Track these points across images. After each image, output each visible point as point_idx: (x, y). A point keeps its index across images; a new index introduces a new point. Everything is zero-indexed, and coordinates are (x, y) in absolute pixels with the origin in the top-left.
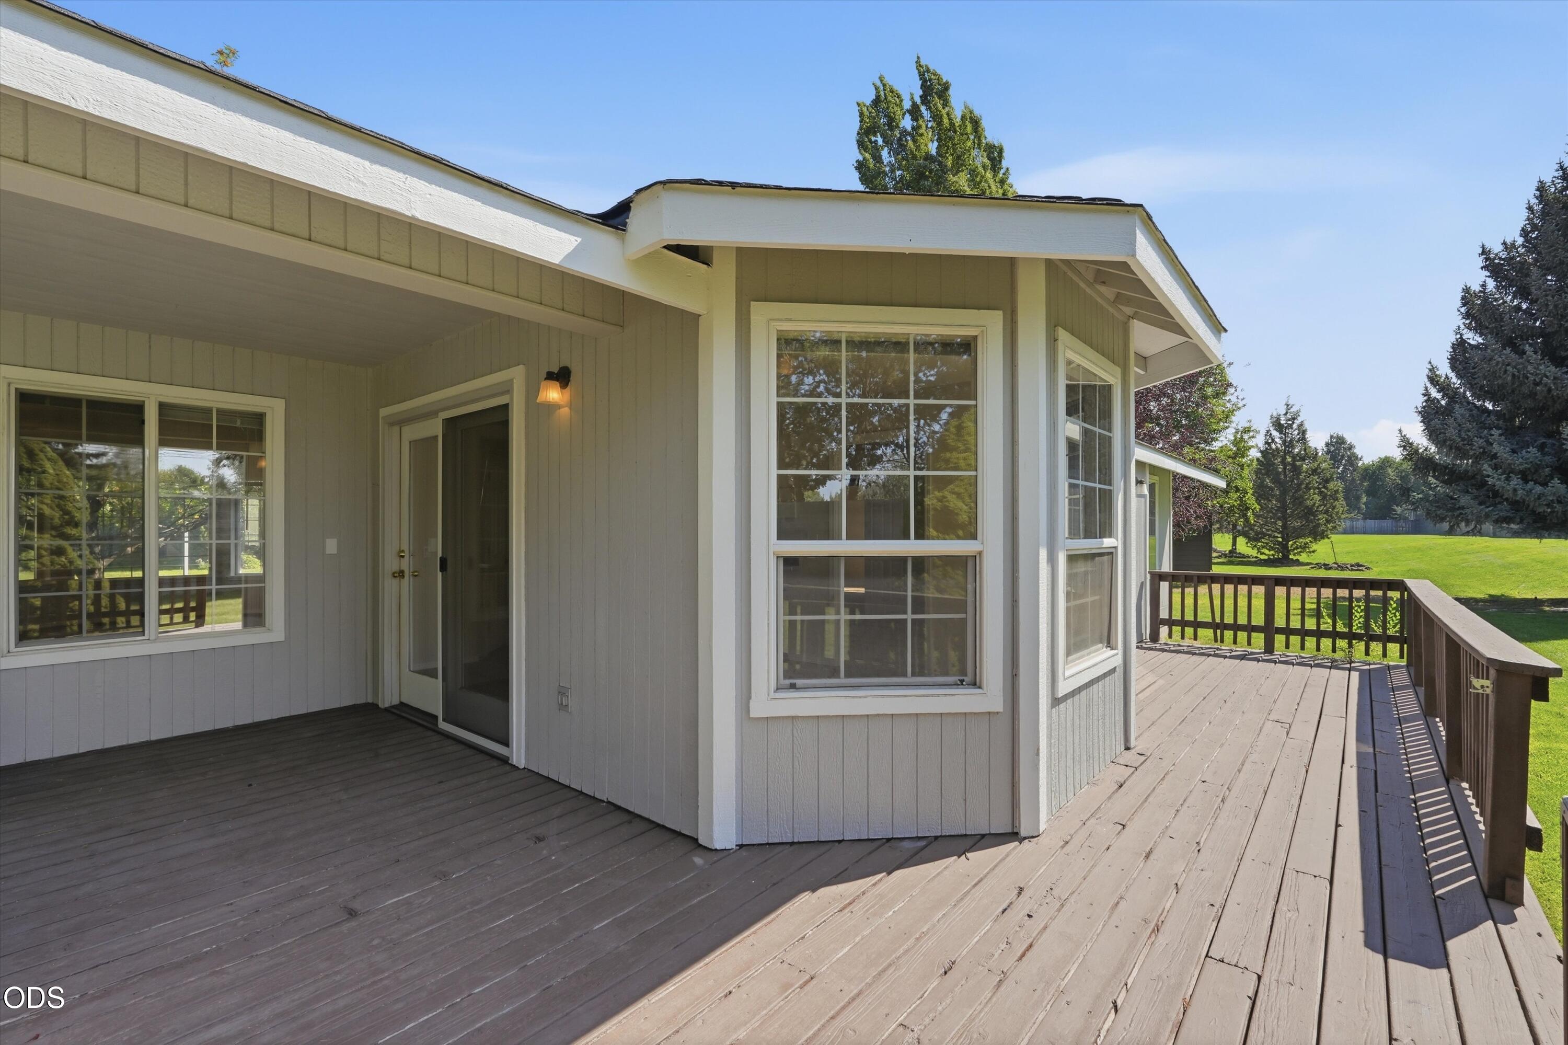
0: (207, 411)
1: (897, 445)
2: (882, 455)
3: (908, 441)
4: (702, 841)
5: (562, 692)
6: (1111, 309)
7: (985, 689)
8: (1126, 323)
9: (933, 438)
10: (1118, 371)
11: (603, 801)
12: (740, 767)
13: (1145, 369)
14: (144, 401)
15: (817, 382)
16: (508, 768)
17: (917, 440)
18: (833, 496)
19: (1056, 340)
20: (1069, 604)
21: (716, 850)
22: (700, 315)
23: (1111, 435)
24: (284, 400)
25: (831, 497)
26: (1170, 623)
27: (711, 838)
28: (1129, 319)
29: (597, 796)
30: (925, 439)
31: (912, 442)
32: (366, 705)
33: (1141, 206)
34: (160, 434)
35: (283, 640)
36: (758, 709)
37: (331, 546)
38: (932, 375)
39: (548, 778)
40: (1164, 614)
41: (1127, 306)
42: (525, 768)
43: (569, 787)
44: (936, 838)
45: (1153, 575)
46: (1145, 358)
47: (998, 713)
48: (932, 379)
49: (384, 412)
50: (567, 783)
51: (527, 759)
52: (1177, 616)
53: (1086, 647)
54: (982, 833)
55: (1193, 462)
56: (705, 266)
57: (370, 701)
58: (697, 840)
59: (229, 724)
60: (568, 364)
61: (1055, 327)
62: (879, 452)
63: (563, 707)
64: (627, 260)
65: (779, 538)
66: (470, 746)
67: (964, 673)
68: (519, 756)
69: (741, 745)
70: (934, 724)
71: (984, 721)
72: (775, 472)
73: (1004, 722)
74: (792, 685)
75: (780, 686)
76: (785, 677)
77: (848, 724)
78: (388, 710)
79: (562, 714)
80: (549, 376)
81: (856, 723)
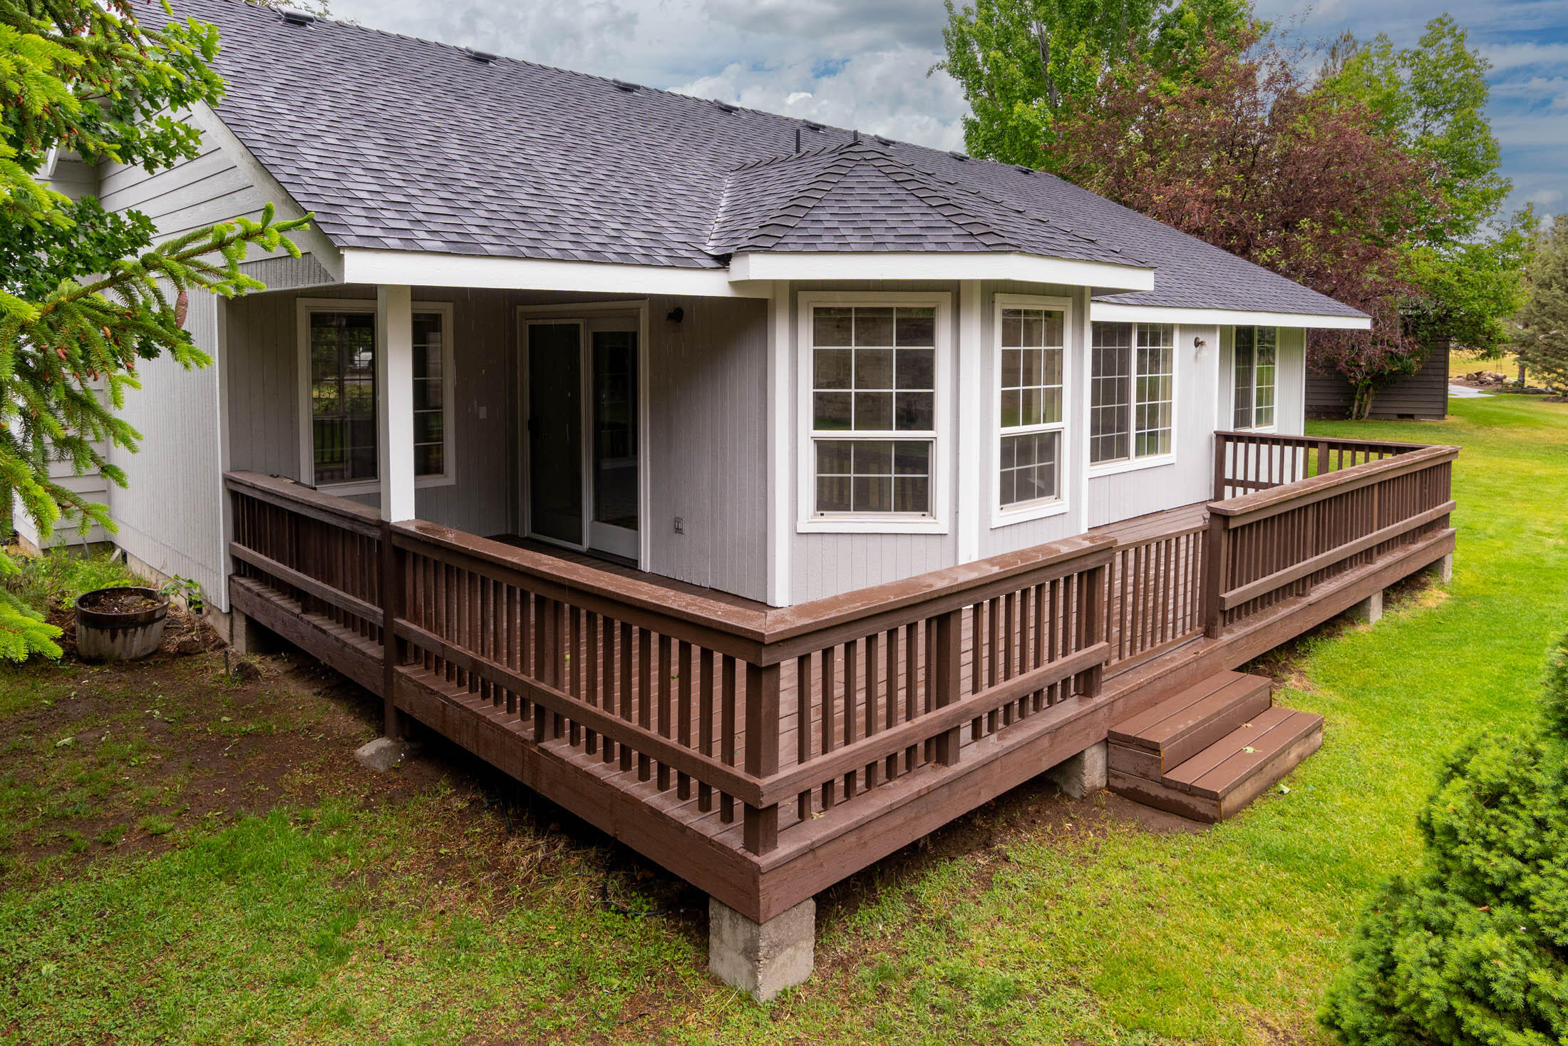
5: (677, 520)
7: (938, 519)
11: (707, 588)
12: (791, 561)
14: (373, 313)
19: (993, 302)
22: (768, 299)
24: (453, 304)
26: (1233, 482)
29: (703, 585)
35: (456, 484)
36: (802, 528)
37: (483, 412)
39: (667, 577)
42: (649, 572)
47: (946, 534)
49: (521, 309)
50: (682, 579)
51: (652, 567)
60: (681, 307)
63: (678, 530)
64: (730, 283)
65: (815, 429)
66: (605, 561)
67: (927, 510)
68: (645, 565)
69: (793, 549)
70: (907, 540)
71: (938, 539)
72: (812, 390)
73: (949, 540)
74: (822, 515)
75: (815, 515)
76: (818, 510)
77: (855, 538)
78: (527, 538)
79: (677, 535)
80: (670, 317)
81: (859, 537)
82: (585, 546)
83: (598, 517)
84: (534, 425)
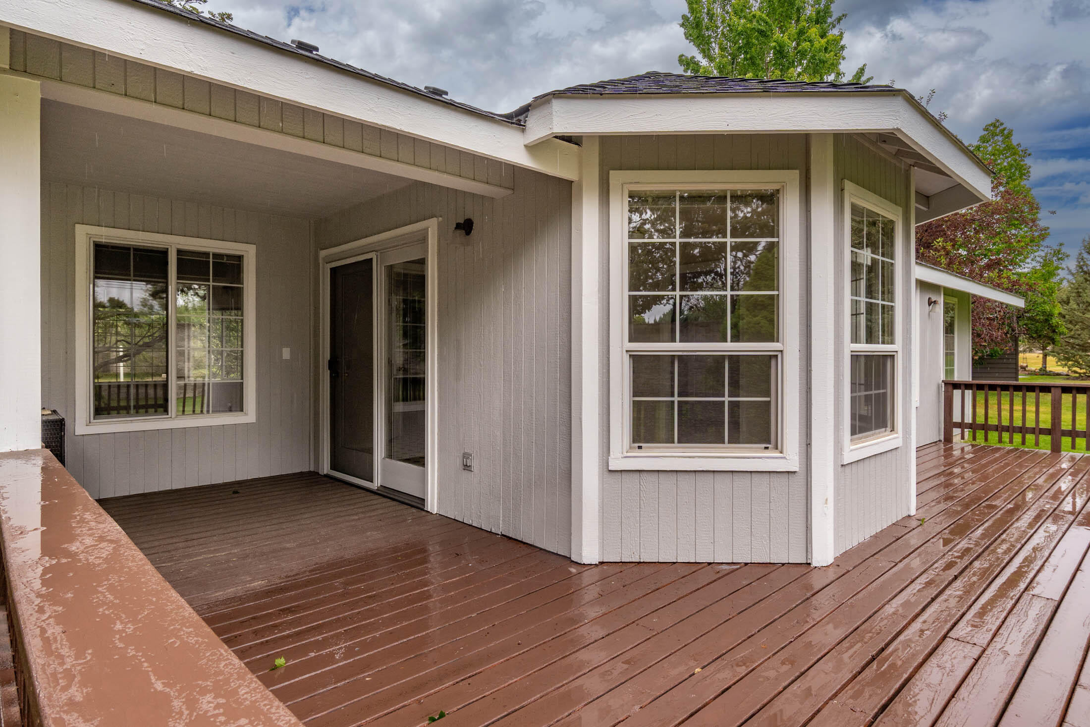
0: (207, 254)
1: (717, 273)
2: (702, 283)
3: (725, 270)
4: (574, 558)
5: (466, 456)
6: (893, 161)
7: (785, 453)
8: (907, 171)
9: (749, 267)
10: (900, 210)
11: (499, 535)
12: (601, 506)
13: (928, 205)
14: (168, 249)
15: (643, 220)
16: (424, 513)
17: (734, 268)
18: (658, 319)
19: (842, 190)
20: (854, 394)
21: (584, 564)
22: (573, 182)
23: (893, 262)
24: (255, 246)
25: (655, 320)
26: (961, 425)
27: (580, 555)
28: (910, 168)
29: (493, 531)
30: (742, 268)
31: (729, 271)
32: (310, 473)
33: (905, 90)
34: (178, 273)
35: (255, 421)
36: (615, 464)
37: (286, 354)
38: (748, 212)
39: (455, 520)
40: (957, 418)
41: (907, 158)
42: (437, 514)
43: (472, 526)
44: (746, 564)
45: (946, 384)
46: (928, 197)
47: (795, 472)
48: (749, 215)
49: (323, 253)
50: (470, 522)
51: (439, 508)
52: (968, 419)
53: (870, 429)
54: (783, 562)
55: (998, 286)
56: (576, 146)
57: (312, 469)
58: (570, 558)
59: (220, 481)
60: (471, 217)
61: (842, 179)
62: (700, 280)
63: (467, 467)
64: (526, 146)
65: (630, 341)
66: (394, 500)
67: (769, 442)
68: (432, 505)
69: (603, 490)
70: (746, 480)
71: (784, 478)
72: (627, 293)
73: (800, 480)
74: (640, 447)
75: (631, 448)
76: (634, 442)
77: (681, 477)
78: (327, 476)
79: (466, 473)
80: (458, 226)
81: (687, 476)
82: (376, 485)
83: (390, 455)
84: (333, 365)
